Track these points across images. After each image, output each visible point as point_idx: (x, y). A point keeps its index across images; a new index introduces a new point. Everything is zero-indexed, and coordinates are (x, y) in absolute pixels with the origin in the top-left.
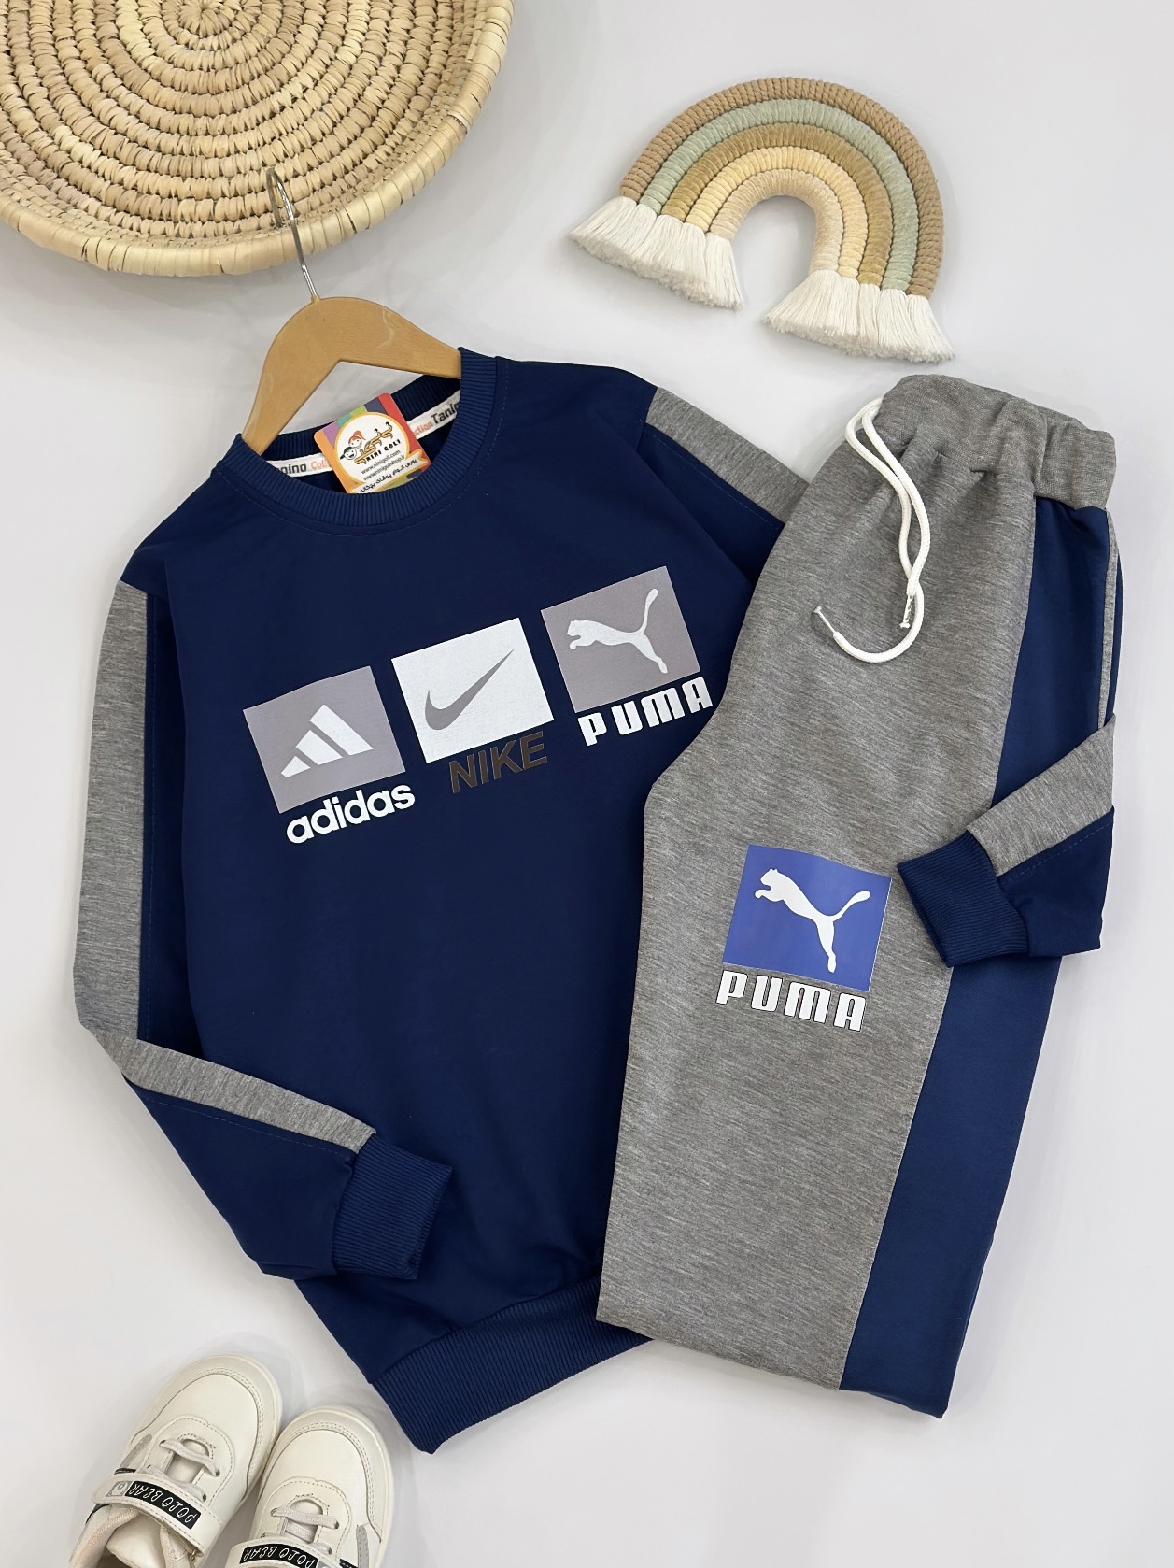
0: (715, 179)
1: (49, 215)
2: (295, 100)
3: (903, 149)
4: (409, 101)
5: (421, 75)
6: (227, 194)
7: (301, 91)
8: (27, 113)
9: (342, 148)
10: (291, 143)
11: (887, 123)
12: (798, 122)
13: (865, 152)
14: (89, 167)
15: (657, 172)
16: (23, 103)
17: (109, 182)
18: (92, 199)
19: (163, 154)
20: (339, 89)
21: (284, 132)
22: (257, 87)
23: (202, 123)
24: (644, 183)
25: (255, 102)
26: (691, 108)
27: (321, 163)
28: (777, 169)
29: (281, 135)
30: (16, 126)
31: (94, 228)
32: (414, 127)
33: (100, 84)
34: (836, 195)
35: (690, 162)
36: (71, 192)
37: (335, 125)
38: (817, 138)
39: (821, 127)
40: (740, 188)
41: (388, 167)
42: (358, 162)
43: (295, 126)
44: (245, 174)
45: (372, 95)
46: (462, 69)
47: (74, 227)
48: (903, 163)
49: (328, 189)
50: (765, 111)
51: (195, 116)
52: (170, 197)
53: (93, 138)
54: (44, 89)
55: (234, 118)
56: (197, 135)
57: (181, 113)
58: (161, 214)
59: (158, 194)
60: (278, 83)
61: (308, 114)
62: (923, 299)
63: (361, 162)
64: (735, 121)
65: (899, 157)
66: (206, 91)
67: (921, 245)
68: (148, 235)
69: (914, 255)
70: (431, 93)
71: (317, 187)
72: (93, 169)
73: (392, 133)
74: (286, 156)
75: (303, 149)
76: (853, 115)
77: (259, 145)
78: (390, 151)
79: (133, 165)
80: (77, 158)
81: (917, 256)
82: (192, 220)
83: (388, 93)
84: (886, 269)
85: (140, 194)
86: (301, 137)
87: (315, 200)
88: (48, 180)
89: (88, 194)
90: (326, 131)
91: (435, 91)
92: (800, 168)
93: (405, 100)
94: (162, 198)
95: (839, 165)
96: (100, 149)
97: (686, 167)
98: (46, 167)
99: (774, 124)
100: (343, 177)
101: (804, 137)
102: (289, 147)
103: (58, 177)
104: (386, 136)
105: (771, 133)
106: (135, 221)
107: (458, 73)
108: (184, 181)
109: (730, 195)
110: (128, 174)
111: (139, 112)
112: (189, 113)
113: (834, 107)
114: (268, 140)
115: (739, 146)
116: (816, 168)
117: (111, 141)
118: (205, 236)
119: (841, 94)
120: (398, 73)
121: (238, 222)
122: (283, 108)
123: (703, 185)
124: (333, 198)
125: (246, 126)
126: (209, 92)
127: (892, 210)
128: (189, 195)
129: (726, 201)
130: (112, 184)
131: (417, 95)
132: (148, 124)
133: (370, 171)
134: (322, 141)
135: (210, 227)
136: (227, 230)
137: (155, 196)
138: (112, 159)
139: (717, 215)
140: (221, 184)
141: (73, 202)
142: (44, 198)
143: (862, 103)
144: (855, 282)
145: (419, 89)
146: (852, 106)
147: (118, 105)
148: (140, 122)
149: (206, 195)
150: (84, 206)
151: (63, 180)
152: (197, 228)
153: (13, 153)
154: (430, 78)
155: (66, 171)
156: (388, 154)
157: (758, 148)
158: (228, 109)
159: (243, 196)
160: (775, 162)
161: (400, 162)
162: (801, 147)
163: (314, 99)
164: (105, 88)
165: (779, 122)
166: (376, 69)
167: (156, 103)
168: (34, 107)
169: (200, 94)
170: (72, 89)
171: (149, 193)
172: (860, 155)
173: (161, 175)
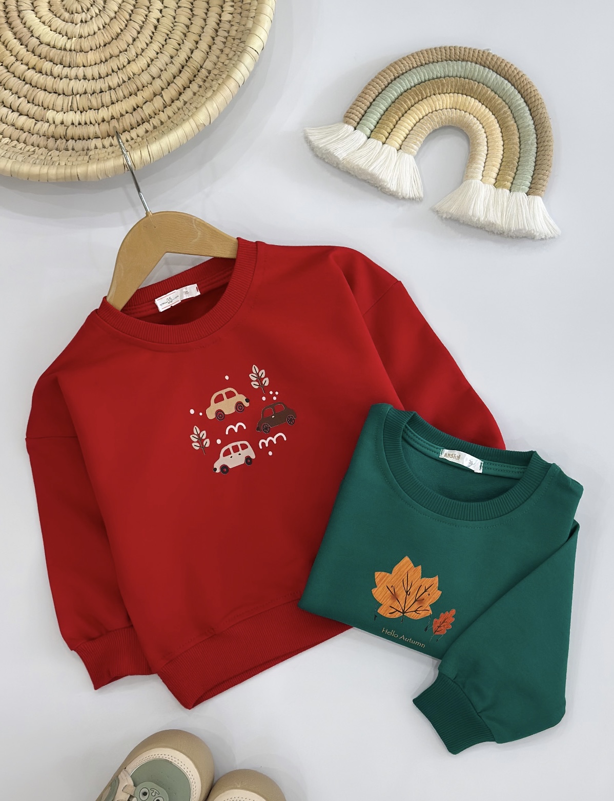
2: (161, 11)
6: (164, 87)
8: (23, 118)
9: (205, 20)
10: (177, 35)
14: (80, 124)
16: (16, 114)
18: (95, 140)
19: (115, 89)
21: (169, 33)
23: (123, 59)
25: (142, 27)
33: (52, 75)
36: (79, 145)
37: (192, 10)
44: (166, 70)
49: (214, 47)
51: (116, 57)
52: (135, 110)
53: (71, 107)
54: (23, 98)
55: (137, 43)
56: (124, 66)
57: (107, 61)
58: (138, 122)
60: (146, 9)
61: (174, 14)
63: (221, 20)
68: (139, 139)
71: (208, 50)
72: (83, 123)
75: (185, 35)
80: (70, 123)
82: (156, 114)
85: (118, 119)
86: (179, 29)
87: (212, 58)
89: (89, 138)
90: (190, 16)
94: (132, 113)
96: (78, 110)
98: (56, 140)
103: (67, 141)
106: (126, 136)
112: (112, 58)
117: (81, 101)
122: (158, 20)
125: (147, 43)
126: (113, 39)
130: (99, 124)
135: (169, 111)
136: (179, 107)
137: (127, 115)
138: (89, 111)
140: (157, 84)
141: (86, 148)
142: (70, 156)
147: (70, 80)
148: (89, 80)
149: (153, 96)
150: (93, 146)
151: (70, 140)
152: (163, 116)
155: (69, 135)
159: (173, 82)
164: (55, 74)
167: (89, 65)
168: (25, 111)
169: (109, 43)
170: (38, 88)
173: (122, 101)
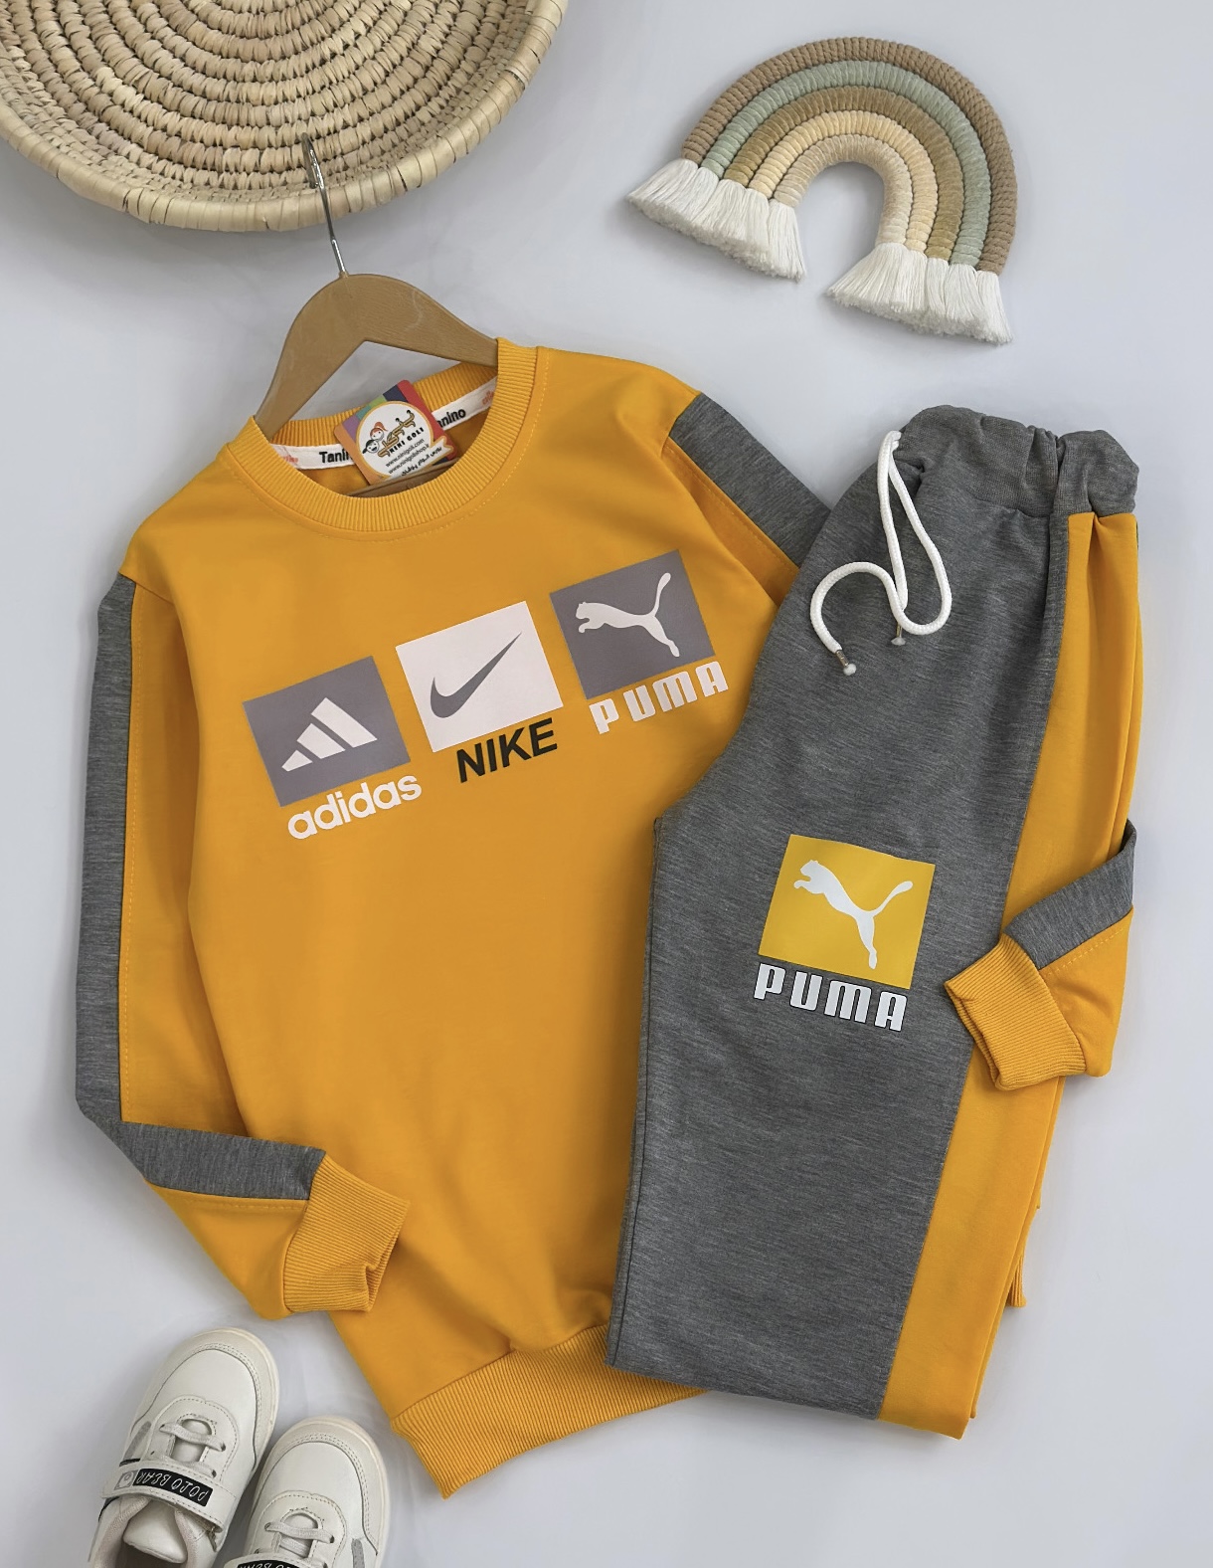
0: (780, 143)
1: (89, 162)
2: (346, 46)
3: (977, 117)
4: (465, 51)
5: (478, 24)
6: (274, 144)
7: (353, 37)
8: (68, 52)
9: (394, 99)
10: (342, 92)
11: (962, 88)
12: (869, 85)
13: (938, 119)
14: (131, 112)
15: (720, 133)
16: (63, 41)
17: (151, 128)
18: (134, 146)
19: (209, 100)
20: (393, 37)
21: (335, 81)
22: (308, 33)
23: (249, 68)
24: (708, 146)
25: (305, 48)
26: (758, 67)
27: (371, 114)
28: (846, 134)
29: (331, 83)
30: (56, 66)
31: (135, 177)
32: (469, 79)
33: (145, 24)
34: (905, 163)
35: (755, 124)
36: (113, 135)
37: (387, 74)
38: (887, 103)
39: (893, 91)
40: (806, 152)
41: (443, 122)
42: (410, 114)
43: (346, 75)
44: (292, 124)
45: (428, 44)
46: (521, 21)
47: (115, 177)
48: (977, 131)
49: (378, 142)
50: (835, 73)
51: (242, 61)
52: (215, 145)
53: (137, 81)
54: (87, 28)
55: (283, 64)
56: (244, 81)
57: (228, 58)
58: (205, 163)
59: (202, 142)
60: (329, 29)
61: (360, 62)
62: (994, 275)
63: (413, 114)
64: (804, 83)
65: (973, 125)
66: (255, 35)
67: (993, 219)
68: (190, 185)
69: (986, 230)
70: (488, 44)
71: (367, 140)
72: (136, 114)
73: (446, 84)
74: (336, 106)
75: (353, 99)
76: (926, 80)
77: (308, 93)
78: (444, 104)
79: (177, 111)
80: (120, 102)
81: (988, 230)
82: (236, 171)
83: (443, 42)
84: (955, 243)
85: (183, 141)
86: (352, 87)
87: (364, 153)
88: (88, 124)
89: (130, 139)
90: (379, 81)
91: (493, 42)
92: (870, 134)
93: (462, 51)
94: (207, 147)
95: (910, 132)
96: (143, 92)
97: (751, 129)
98: (87, 110)
99: (843, 86)
100: (394, 130)
101: (874, 100)
102: (339, 97)
103: (100, 121)
104: (440, 87)
105: (840, 96)
106: (177, 169)
107: (516, 24)
108: (229, 129)
109: (796, 160)
110: (172, 120)
111: (184, 55)
112: (236, 58)
113: (907, 70)
114: (317, 88)
115: (806, 109)
116: (886, 134)
117: (155, 84)
118: (250, 188)
119: (915, 57)
120: (455, 21)
121: (285, 174)
122: (334, 55)
123: (768, 149)
124: (383, 152)
125: (295, 73)
126: (257, 36)
127: (963, 181)
128: (235, 143)
129: (791, 167)
130: (155, 130)
131: (473, 45)
132: (194, 68)
133: (423, 124)
134: (373, 91)
135: (256, 178)
136: (274, 183)
137: (198, 144)
138: (155, 104)
139: (781, 180)
140: (268, 133)
141: (114, 148)
142: (84, 143)
143: (937, 67)
144: (924, 257)
145: (476, 38)
146: (926, 69)
147: (163, 47)
148: (186, 66)
149: (251, 144)
150: (125, 153)
151: (103, 124)
152: (243, 179)
153: (53, 95)
154: (487, 28)
155: (107, 115)
156: (442, 107)
157: (827, 112)
158: (277, 54)
159: (290, 147)
160: (842, 126)
161: (454, 117)
162: (871, 112)
163: (367, 48)
164: (148, 29)
165: (849, 84)
166: (432, 16)
167: (202, 46)
168: (76, 46)
169: (248, 38)
170: (115, 29)
171: (193, 140)
172: (932, 122)
173: (206, 122)
